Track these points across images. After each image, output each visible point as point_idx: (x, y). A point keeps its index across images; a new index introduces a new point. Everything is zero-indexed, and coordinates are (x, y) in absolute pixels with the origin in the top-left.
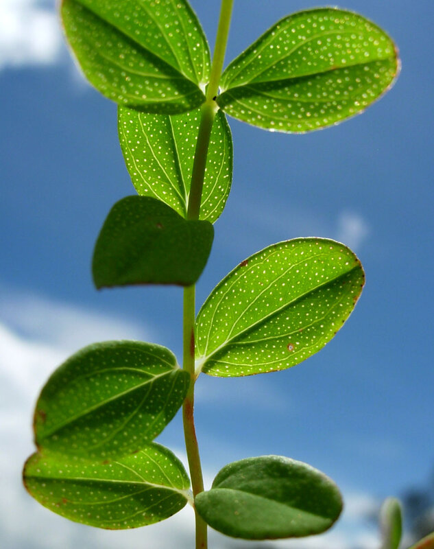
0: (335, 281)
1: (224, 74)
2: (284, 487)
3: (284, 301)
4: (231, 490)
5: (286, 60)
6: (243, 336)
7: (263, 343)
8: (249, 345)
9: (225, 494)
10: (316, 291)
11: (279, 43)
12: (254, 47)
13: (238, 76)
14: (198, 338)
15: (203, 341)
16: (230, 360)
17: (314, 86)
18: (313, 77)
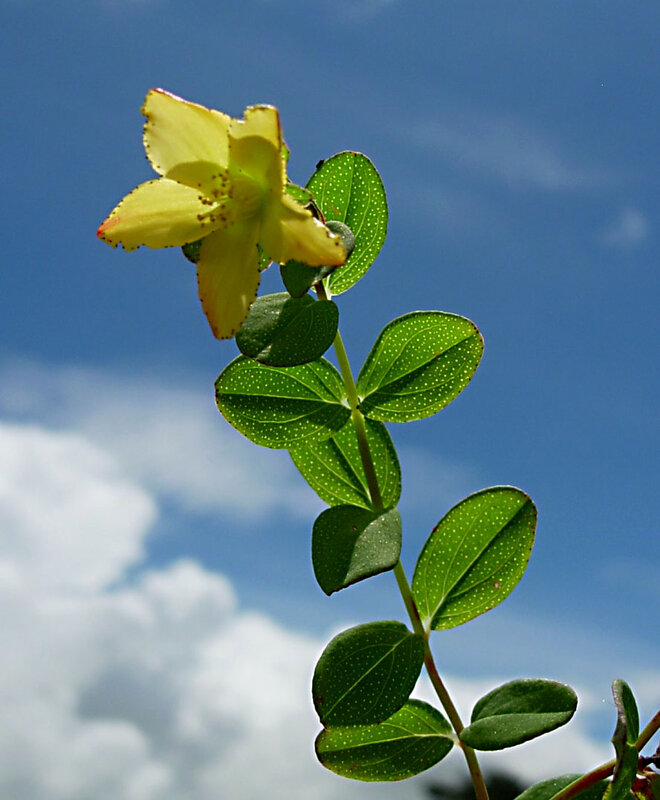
0: (513, 519)
1: (357, 385)
2: (529, 700)
3: (479, 549)
4: (488, 718)
5: (399, 359)
6: (455, 589)
7: (473, 589)
8: (463, 595)
9: (483, 722)
10: (502, 532)
11: (389, 348)
12: (372, 356)
13: (369, 384)
14: (419, 604)
15: (424, 605)
16: (450, 613)
17: (427, 375)
18: (423, 369)
